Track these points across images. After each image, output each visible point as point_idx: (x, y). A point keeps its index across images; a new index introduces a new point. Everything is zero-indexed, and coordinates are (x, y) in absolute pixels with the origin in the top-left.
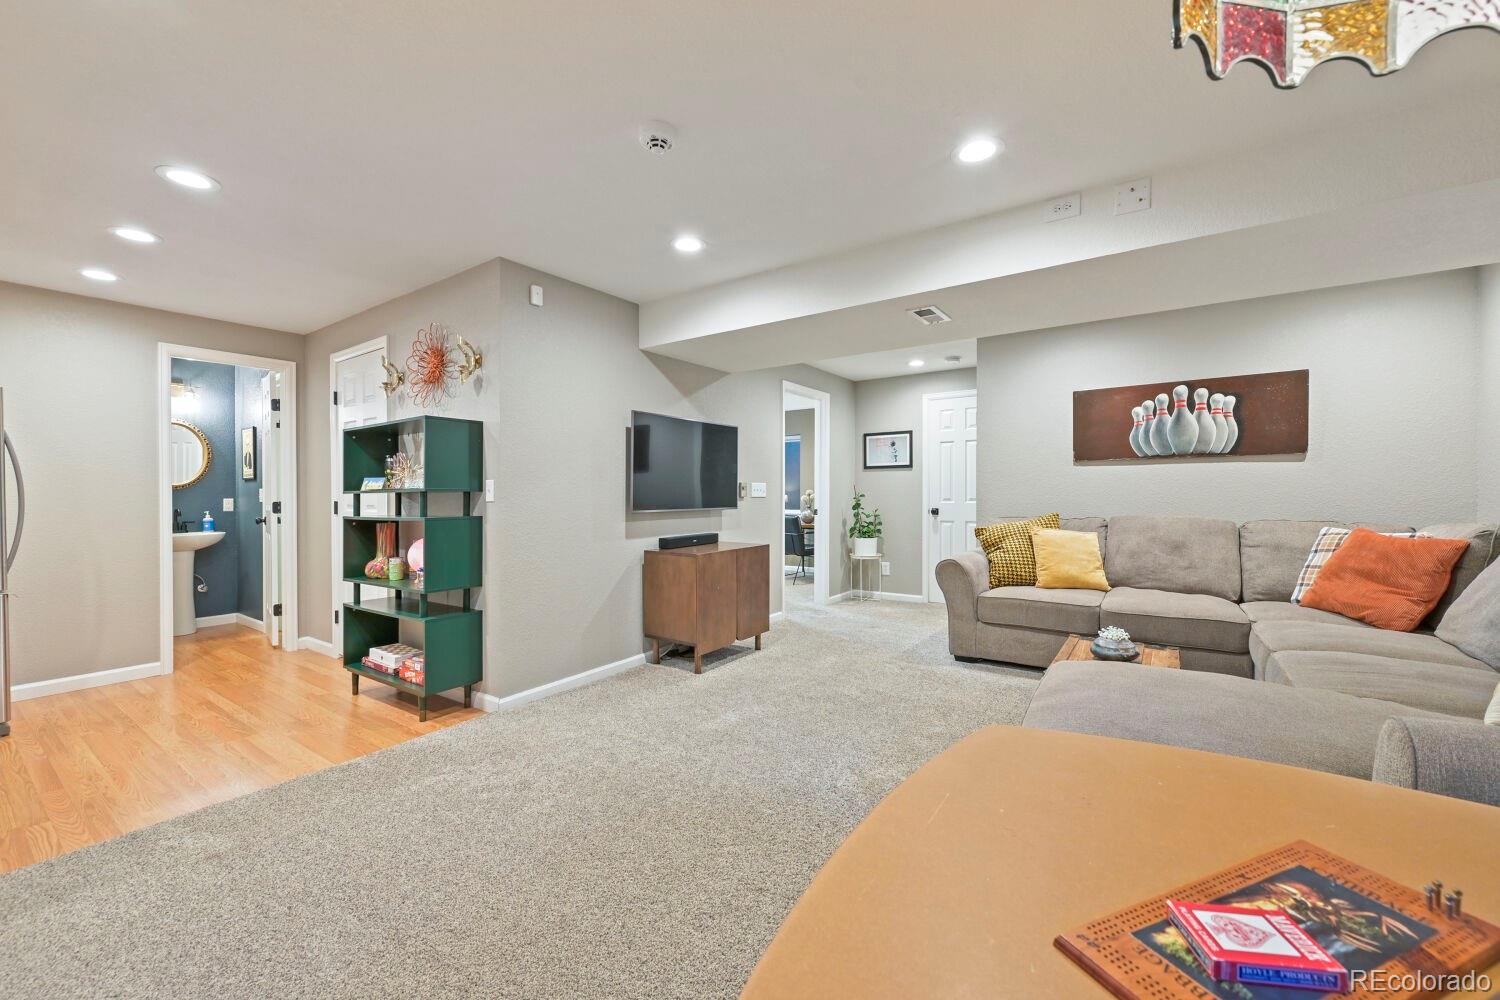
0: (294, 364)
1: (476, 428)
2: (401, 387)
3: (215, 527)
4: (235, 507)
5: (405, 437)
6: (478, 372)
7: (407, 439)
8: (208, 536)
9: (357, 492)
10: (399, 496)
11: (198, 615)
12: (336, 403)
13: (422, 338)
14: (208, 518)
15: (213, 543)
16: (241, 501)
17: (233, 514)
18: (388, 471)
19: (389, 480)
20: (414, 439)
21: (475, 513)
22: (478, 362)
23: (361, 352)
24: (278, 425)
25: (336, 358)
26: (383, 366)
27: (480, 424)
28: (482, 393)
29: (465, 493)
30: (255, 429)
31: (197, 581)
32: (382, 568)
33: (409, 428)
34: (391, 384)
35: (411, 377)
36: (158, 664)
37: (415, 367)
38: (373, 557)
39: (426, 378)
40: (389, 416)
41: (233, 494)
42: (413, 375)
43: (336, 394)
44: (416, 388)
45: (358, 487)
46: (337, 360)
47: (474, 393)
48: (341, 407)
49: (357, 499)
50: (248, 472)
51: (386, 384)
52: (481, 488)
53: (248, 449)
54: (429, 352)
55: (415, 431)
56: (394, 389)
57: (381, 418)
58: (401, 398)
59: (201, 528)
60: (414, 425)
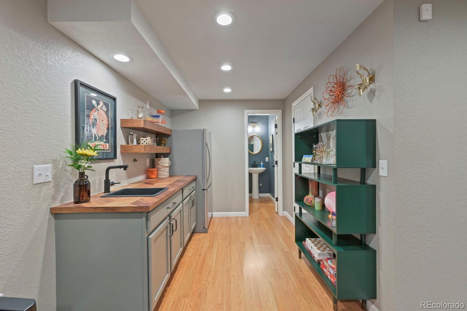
0: (281, 111)
1: (371, 125)
2: (320, 110)
3: (264, 167)
4: (269, 160)
5: (322, 134)
6: (372, 86)
7: (323, 135)
8: (261, 169)
9: (300, 163)
10: (319, 168)
11: (260, 193)
12: (294, 123)
13: (331, 80)
14: (262, 164)
15: (263, 171)
16: (270, 158)
17: (268, 162)
18: (314, 152)
19: (314, 156)
20: (326, 135)
21: (369, 182)
22: (372, 80)
23: (303, 98)
24: (277, 133)
25: (294, 104)
26: (311, 100)
27: (374, 122)
28: (375, 99)
29: (361, 169)
30: (273, 135)
31: (259, 183)
32: (312, 201)
33: (324, 129)
34: (315, 109)
35: (325, 102)
36: (245, 212)
37: (327, 96)
38: (308, 194)
39: (334, 101)
40: (314, 124)
41: (268, 156)
42: (327, 101)
43: (294, 119)
44: (328, 108)
45: (301, 160)
46: (294, 105)
47: (368, 101)
48: (295, 123)
49: (300, 165)
50: (271, 149)
51: (313, 109)
52: (374, 165)
53: (271, 142)
54: (335, 86)
55: (327, 130)
56: (317, 111)
57: (311, 126)
58: (320, 115)
59: (260, 167)
60: (327, 127)
